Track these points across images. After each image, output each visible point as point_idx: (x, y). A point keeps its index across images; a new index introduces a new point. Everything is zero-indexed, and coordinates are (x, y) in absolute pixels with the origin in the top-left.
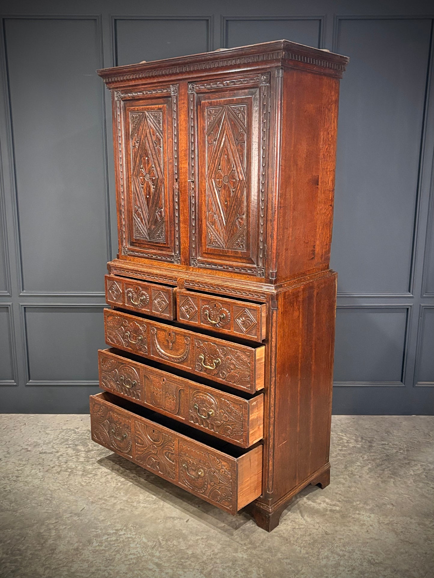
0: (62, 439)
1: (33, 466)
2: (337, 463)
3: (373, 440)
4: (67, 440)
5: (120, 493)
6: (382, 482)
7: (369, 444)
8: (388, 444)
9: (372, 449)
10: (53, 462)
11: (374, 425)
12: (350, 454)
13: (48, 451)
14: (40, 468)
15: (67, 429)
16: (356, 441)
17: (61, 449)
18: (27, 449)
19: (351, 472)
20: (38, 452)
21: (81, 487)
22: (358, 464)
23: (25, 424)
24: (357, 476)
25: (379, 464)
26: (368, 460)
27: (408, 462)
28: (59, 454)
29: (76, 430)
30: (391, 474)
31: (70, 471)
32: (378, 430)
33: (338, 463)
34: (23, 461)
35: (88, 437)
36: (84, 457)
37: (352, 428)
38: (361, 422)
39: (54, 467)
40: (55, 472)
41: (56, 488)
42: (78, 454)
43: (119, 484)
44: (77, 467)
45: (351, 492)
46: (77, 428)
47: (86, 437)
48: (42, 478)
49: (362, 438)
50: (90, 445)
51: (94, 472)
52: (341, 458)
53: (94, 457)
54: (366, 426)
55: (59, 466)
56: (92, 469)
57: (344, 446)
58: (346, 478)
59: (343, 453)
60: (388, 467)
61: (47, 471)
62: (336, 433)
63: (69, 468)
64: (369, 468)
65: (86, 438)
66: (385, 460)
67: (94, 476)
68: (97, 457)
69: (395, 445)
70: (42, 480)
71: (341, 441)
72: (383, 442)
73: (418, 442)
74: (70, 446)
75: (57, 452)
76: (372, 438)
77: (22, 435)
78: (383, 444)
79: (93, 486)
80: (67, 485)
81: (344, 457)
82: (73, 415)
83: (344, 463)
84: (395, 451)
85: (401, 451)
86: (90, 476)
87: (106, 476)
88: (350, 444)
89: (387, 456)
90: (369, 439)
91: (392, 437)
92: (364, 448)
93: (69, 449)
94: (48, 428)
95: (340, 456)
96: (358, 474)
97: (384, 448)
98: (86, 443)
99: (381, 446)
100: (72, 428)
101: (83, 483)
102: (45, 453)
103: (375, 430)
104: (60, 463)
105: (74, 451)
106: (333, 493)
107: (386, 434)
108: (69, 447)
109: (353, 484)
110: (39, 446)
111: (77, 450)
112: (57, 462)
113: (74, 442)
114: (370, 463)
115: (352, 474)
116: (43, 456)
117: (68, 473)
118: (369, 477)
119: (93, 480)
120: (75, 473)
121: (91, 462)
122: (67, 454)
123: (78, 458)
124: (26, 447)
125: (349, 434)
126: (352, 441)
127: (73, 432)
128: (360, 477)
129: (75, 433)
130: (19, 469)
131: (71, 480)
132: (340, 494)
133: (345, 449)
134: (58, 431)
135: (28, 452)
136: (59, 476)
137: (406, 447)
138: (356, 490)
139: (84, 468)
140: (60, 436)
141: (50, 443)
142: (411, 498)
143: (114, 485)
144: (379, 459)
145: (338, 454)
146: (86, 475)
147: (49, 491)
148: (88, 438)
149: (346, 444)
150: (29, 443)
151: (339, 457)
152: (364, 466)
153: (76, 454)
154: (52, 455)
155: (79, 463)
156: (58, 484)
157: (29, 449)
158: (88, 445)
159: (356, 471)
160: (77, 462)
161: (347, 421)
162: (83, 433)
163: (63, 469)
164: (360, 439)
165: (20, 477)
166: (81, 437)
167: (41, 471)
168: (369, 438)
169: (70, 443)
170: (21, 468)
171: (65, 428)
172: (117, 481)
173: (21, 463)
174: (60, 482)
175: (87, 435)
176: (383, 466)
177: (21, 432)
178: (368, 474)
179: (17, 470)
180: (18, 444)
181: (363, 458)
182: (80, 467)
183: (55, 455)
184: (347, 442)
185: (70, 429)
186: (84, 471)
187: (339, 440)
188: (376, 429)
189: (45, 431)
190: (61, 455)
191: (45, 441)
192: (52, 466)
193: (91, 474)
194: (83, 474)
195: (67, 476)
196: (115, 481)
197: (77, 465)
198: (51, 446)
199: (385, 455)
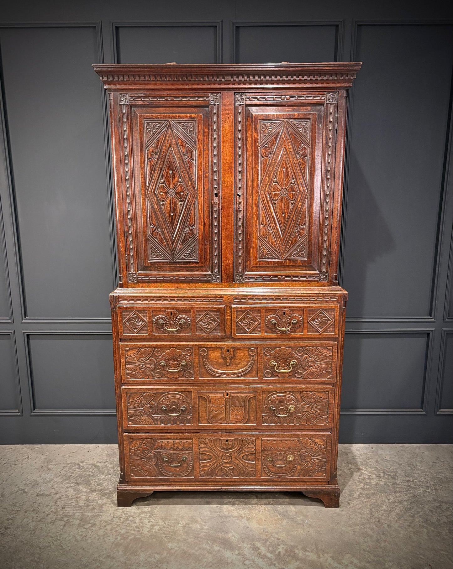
0: (64, 476)
1: (26, 514)
2: (360, 506)
3: (396, 475)
4: (69, 477)
5: (118, 552)
6: (414, 533)
7: (393, 480)
8: (413, 481)
9: (397, 487)
10: (49, 507)
11: (395, 456)
12: (373, 494)
13: (46, 493)
14: (34, 515)
15: (71, 463)
16: (379, 477)
17: (62, 489)
18: (23, 490)
19: (377, 520)
20: (36, 494)
21: (76, 543)
22: (384, 507)
23: (28, 457)
24: (386, 526)
25: (408, 508)
26: (394, 502)
27: (439, 504)
28: (58, 496)
29: (81, 464)
30: (422, 522)
31: (66, 519)
32: (400, 463)
33: (362, 506)
34: (16, 506)
35: (92, 472)
36: (84, 501)
37: (372, 460)
38: (380, 452)
39: (50, 515)
40: (49, 521)
41: (47, 544)
42: (79, 495)
43: (119, 538)
44: (74, 515)
45: (381, 548)
46: (82, 462)
47: (90, 473)
48: (33, 530)
49: (384, 473)
50: (93, 483)
51: (92, 521)
52: (365, 500)
53: (95, 500)
54: (387, 457)
55: (55, 513)
56: (91, 516)
57: (366, 483)
58: (373, 528)
59: (366, 492)
60: (418, 512)
61: (40, 521)
62: (356, 466)
63: (65, 516)
64: (397, 514)
65: (90, 475)
66: (413, 502)
67: (92, 526)
68: (99, 499)
69: (421, 482)
70: (33, 532)
71: (362, 477)
72: (408, 479)
73: (445, 477)
74: (71, 485)
75: (56, 494)
76: (394, 472)
77: (22, 472)
78: (408, 481)
79: (89, 541)
80: (59, 540)
81: (368, 498)
82: (81, 445)
83: (369, 507)
84: (422, 490)
85: (429, 490)
86: (86, 527)
87: (105, 526)
88: (372, 481)
89: (415, 496)
90: (392, 474)
91: (417, 472)
92: (388, 486)
93: (70, 489)
94: (52, 461)
95: (363, 497)
96: (386, 522)
97: (409, 486)
98: (89, 481)
99: (406, 484)
100: (77, 462)
101: (78, 538)
102: (43, 495)
103: (397, 463)
104: (57, 509)
105: (75, 492)
106: (360, 550)
107: (410, 468)
108: (71, 487)
109: (382, 536)
110: (38, 486)
111: (78, 491)
112: (54, 507)
113: (76, 480)
114: (397, 506)
115: (379, 522)
116: (40, 499)
117: (63, 523)
118: (399, 527)
119: (90, 533)
120: (71, 523)
121: (92, 507)
122: (67, 496)
123: (77, 502)
124: (23, 487)
125: (369, 467)
126: (374, 476)
127: (77, 466)
128: (388, 526)
129: (79, 468)
130: (10, 517)
131: (65, 532)
132: (369, 552)
133: (368, 487)
134: (62, 465)
135: (24, 494)
136: (53, 527)
137: (433, 485)
138: (386, 546)
139: (83, 515)
140: (63, 472)
141: (50, 481)
142: (449, 556)
143: (113, 540)
144: (406, 501)
145: (361, 494)
146: (84, 525)
147: (38, 548)
148: (92, 474)
149: (368, 481)
150: (28, 482)
151: (363, 499)
152: (391, 511)
153: (76, 496)
154: (50, 498)
155: (77, 509)
156: (50, 539)
157: (26, 490)
158: (91, 484)
159: (383, 517)
160: (76, 507)
161: (366, 451)
162: (88, 468)
163: (59, 516)
164: (382, 474)
165: (10, 528)
166: (85, 473)
167: (34, 519)
168: (392, 472)
169: (72, 481)
170: (12, 516)
171: (69, 462)
172: (117, 534)
173: (14, 509)
174: (53, 536)
175: (91, 470)
176: (413, 511)
177: (22, 468)
178: (396, 522)
179: (8, 519)
180: (15, 484)
181: (389, 500)
182: (78, 514)
183: (53, 498)
184: (369, 478)
185: (74, 463)
186: (81, 520)
187: (359, 476)
188: (398, 461)
189: (47, 466)
190: (60, 498)
191: (46, 479)
192: (47, 513)
193: (89, 523)
194: (80, 523)
195: (62, 527)
196: (115, 533)
197: (75, 512)
198: (50, 486)
199: (411, 495)
